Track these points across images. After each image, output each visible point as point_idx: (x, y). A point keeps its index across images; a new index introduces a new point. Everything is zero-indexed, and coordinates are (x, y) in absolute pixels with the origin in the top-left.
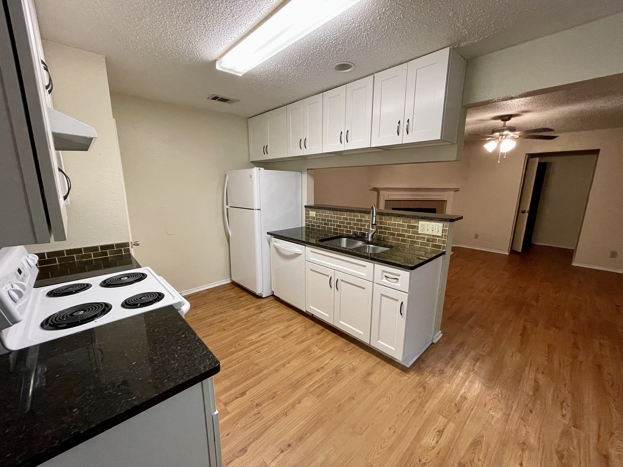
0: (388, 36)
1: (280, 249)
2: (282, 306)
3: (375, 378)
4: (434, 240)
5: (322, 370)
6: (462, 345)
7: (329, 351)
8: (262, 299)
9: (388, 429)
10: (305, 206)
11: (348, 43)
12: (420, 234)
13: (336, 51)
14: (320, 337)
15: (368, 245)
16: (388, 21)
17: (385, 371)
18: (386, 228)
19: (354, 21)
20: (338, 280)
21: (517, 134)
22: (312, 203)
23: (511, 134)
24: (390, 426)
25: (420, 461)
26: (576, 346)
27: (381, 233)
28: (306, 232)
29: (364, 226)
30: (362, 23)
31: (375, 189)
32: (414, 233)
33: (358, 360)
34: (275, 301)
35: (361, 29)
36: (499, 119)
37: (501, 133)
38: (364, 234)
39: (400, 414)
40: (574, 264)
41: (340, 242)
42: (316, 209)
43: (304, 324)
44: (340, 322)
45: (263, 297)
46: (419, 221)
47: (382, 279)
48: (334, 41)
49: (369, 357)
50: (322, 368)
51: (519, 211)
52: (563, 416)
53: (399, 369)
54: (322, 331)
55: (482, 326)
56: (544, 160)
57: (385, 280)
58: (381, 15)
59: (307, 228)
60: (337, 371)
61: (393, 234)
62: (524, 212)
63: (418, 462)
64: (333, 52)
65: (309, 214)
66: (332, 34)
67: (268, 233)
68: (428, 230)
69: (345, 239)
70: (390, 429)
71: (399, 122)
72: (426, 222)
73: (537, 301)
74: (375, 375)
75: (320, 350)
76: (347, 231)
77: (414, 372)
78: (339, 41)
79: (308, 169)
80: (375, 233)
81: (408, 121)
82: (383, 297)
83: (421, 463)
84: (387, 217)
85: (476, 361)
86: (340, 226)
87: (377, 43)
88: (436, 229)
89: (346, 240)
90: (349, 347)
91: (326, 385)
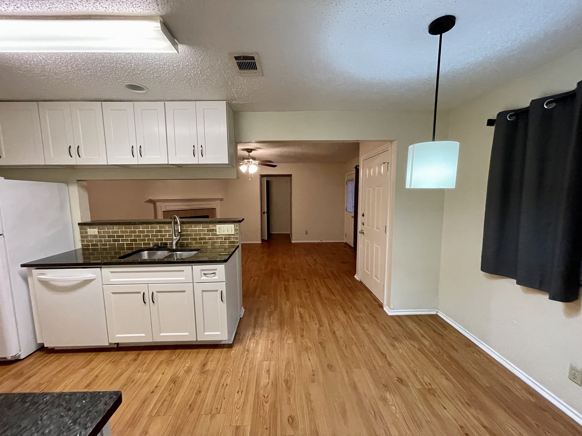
0: (185, 80)
1: (50, 282)
2: (63, 356)
3: (210, 366)
4: (229, 238)
5: (158, 388)
6: (258, 310)
7: (157, 368)
8: (20, 362)
9: (236, 394)
10: (79, 224)
11: (148, 72)
12: (218, 235)
13: (133, 73)
14: (138, 362)
15: (175, 253)
16: (188, 71)
17: (216, 356)
18: (187, 235)
19: (159, 60)
20: (153, 293)
21: (257, 162)
22: (88, 220)
23: (254, 162)
24: (237, 390)
25: (264, 397)
26: (308, 287)
27: (183, 239)
28: (84, 254)
29: (165, 236)
30: (166, 64)
31: (150, 201)
32: (213, 235)
33: (189, 360)
34: (46, 355)
35: (165, 68)
36: (245, 151)
37: (248, 160)
38: (166, 244)
39: (240, 378)
40: (293, 242)
41: (141, 256)
42: (98, 226)
43: (110, 359)
44: (161, 334)
45: (22, 357)
46: (216, 225)
47: (201, 277)
48: (134, 65)
49: (198, 353)
50: (156, 387)
51: (262, 213)
52: (315, 324)
53: (226, 348)
54: (138, 355)
55: (265, 294)
56: (269, 179)
57: (204, 278)
58: (184, 66)
59: (83, 249)
60: (174, 381)
61: (195, 239)
62: (264, 213)
63: (264, 398)
64: (129, 73)
65: (87, 233)
66: (133, 60)
67: (23, 266)
68: (224, 231)
69: (146, 252)
70: (238, 392)
71: (194, 146)
72: (222, 225)
73: (284, 267)
74: (209, 363)
75: (145, 373)
76: (144, 244)
77: (236, 345)
78: (139, 67)
79: (78, 181)
80: (178, 241)
81: (201, 146)
82: (204, 293)
83: (266, 397)
84: (188, 225)
85: (270, 317)
86: (136, 240)
87: (175, 81)
88: (230, 229)
89: (148, 253)
90: (176, 354)
91: (169, 398)
